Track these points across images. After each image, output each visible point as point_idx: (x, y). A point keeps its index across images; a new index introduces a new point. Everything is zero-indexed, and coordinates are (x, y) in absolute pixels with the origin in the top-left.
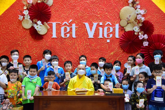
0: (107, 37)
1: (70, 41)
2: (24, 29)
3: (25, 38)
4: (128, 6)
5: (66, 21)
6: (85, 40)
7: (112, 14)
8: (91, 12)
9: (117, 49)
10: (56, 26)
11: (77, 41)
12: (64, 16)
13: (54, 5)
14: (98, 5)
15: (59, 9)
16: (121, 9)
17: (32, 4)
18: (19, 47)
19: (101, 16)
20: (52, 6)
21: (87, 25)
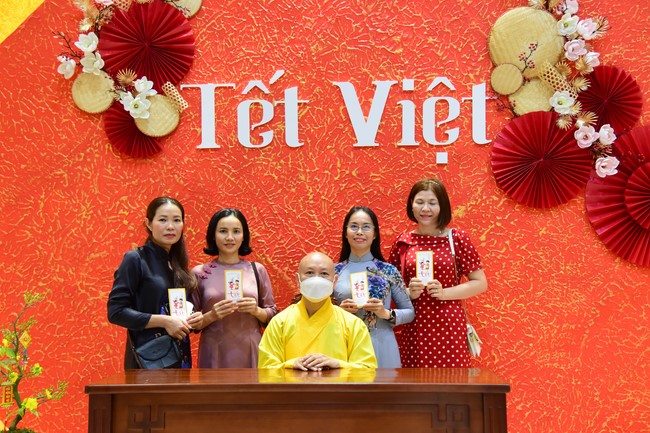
0: (435, 143)
1: (277, 159)
2: (83, 113)
3: (84, 150)
4: (523, 5)
5: (258, 78)
6: (340, 157)
7: (458, 44)
8: (367, 38)
9: (482, 192)
10: (217, 98)
11: (305, 159)
12: (250, 54)
13: (208, 11)
14: (393, 7)
15: (228, 27)
16: (494, 20)
17: (114, 8)
18: (58, 193)
19: (408, 53)
20: (197, 13)
21: (348, 90)
